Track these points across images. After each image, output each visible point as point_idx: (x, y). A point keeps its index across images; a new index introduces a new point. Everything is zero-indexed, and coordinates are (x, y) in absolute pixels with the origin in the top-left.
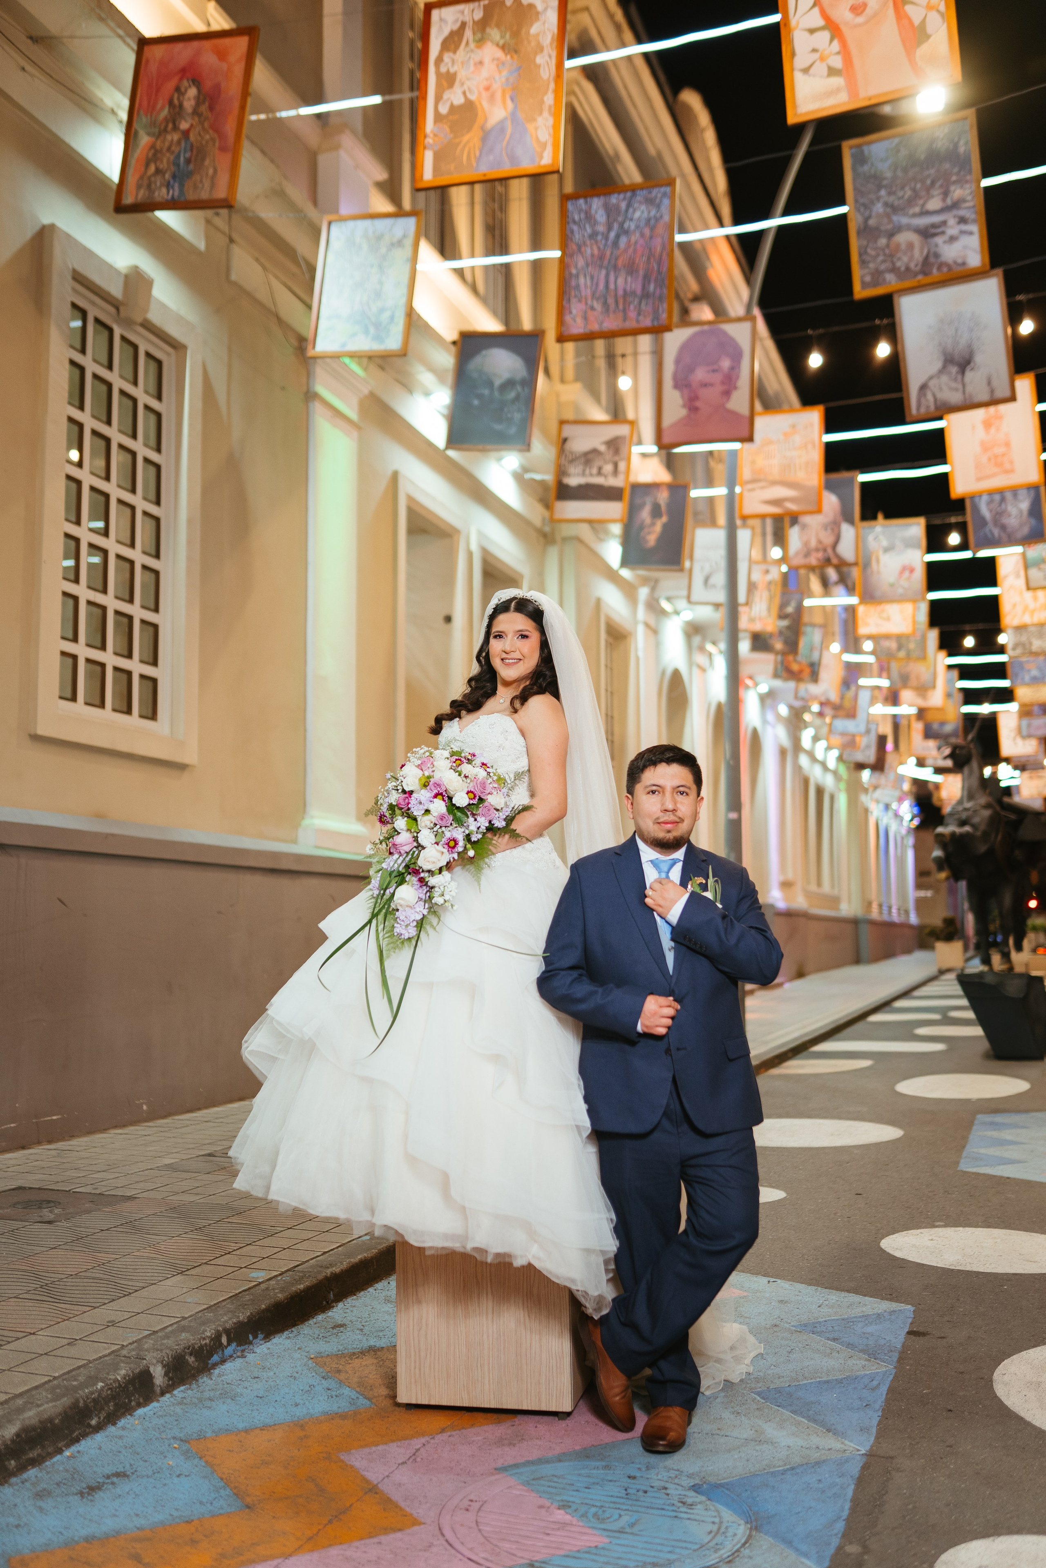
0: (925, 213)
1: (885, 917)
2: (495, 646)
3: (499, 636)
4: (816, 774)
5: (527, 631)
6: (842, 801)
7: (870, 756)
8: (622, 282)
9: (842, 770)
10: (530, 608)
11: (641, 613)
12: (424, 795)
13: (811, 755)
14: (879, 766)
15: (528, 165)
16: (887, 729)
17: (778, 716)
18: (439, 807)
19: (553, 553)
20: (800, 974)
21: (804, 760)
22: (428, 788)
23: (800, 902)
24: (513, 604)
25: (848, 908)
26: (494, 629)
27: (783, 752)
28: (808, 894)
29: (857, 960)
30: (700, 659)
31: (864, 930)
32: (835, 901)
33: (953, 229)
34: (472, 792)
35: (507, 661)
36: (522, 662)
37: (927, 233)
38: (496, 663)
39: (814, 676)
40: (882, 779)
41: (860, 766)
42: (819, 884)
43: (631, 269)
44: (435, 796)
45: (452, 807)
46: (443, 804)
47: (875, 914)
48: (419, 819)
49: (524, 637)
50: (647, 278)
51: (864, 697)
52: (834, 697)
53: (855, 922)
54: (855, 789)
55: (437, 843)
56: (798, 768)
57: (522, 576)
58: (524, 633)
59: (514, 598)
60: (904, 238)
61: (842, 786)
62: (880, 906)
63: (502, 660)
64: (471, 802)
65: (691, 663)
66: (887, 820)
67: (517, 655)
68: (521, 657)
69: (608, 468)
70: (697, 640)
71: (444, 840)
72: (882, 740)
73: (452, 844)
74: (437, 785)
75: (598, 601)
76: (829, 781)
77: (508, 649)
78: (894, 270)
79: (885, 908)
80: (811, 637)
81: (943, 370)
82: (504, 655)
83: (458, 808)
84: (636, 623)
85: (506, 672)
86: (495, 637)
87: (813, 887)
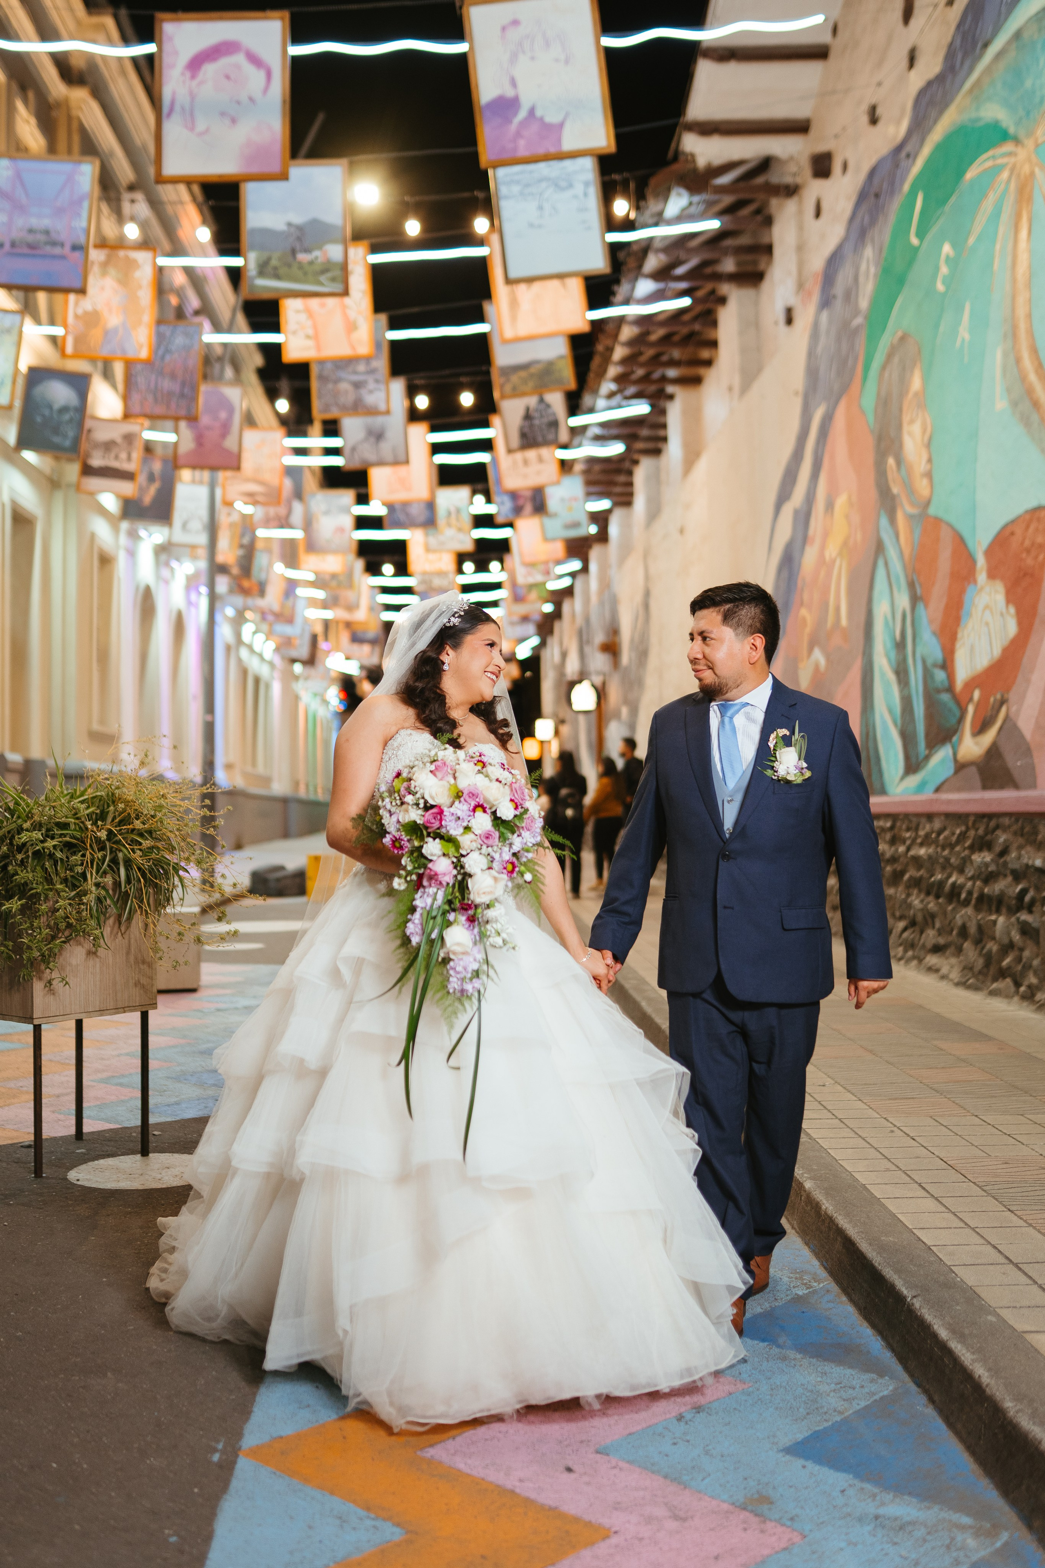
0: (355, 372)
1: (312, 797)
4: (255, 666)
6: (276, 688)
7: (303, 652)
8: (167, 384)
9: (278, 661)
11: (123, 539)
13: (250, 648)
14: (311, 661)
15: (131, 354)
16: (319, 629)
17: (226, 617)
19: (59, 496)
20: (239, 847)
21: (244, 653)
23: (239, 782)
25: (279, 788)
27: (228, 648)
28: (245, 775)
29: (286, 835)
30: (165, 572)
31: (294, 808)
32: (266, 781)
33: (371, 385)
37: (357, 385)
39: (262, 592)
40: (311, 671)
41: (294, 661)
42: (254, 763)
43: (173, 376)
47: (302, 793)
50: (183, 384)
51: (300, 604)
52: (276, 607)
53: (285, 801)
54: (289, 678)
56: (240, 661)
57: (36, 518)
60: (344, 386)
61: (276, 674)
62: (307, 786)
65: (158, 577)
66: (315, 705)
69: (123, 455)
70: (163, 557)
72: (314, 639)
75: (93, 536)
76: (264, 671)
78: (337, 405)
79: (311, 788)
80: (261, 560)
81: (366, 439)
84: (118, 547)
87: (249, 769)
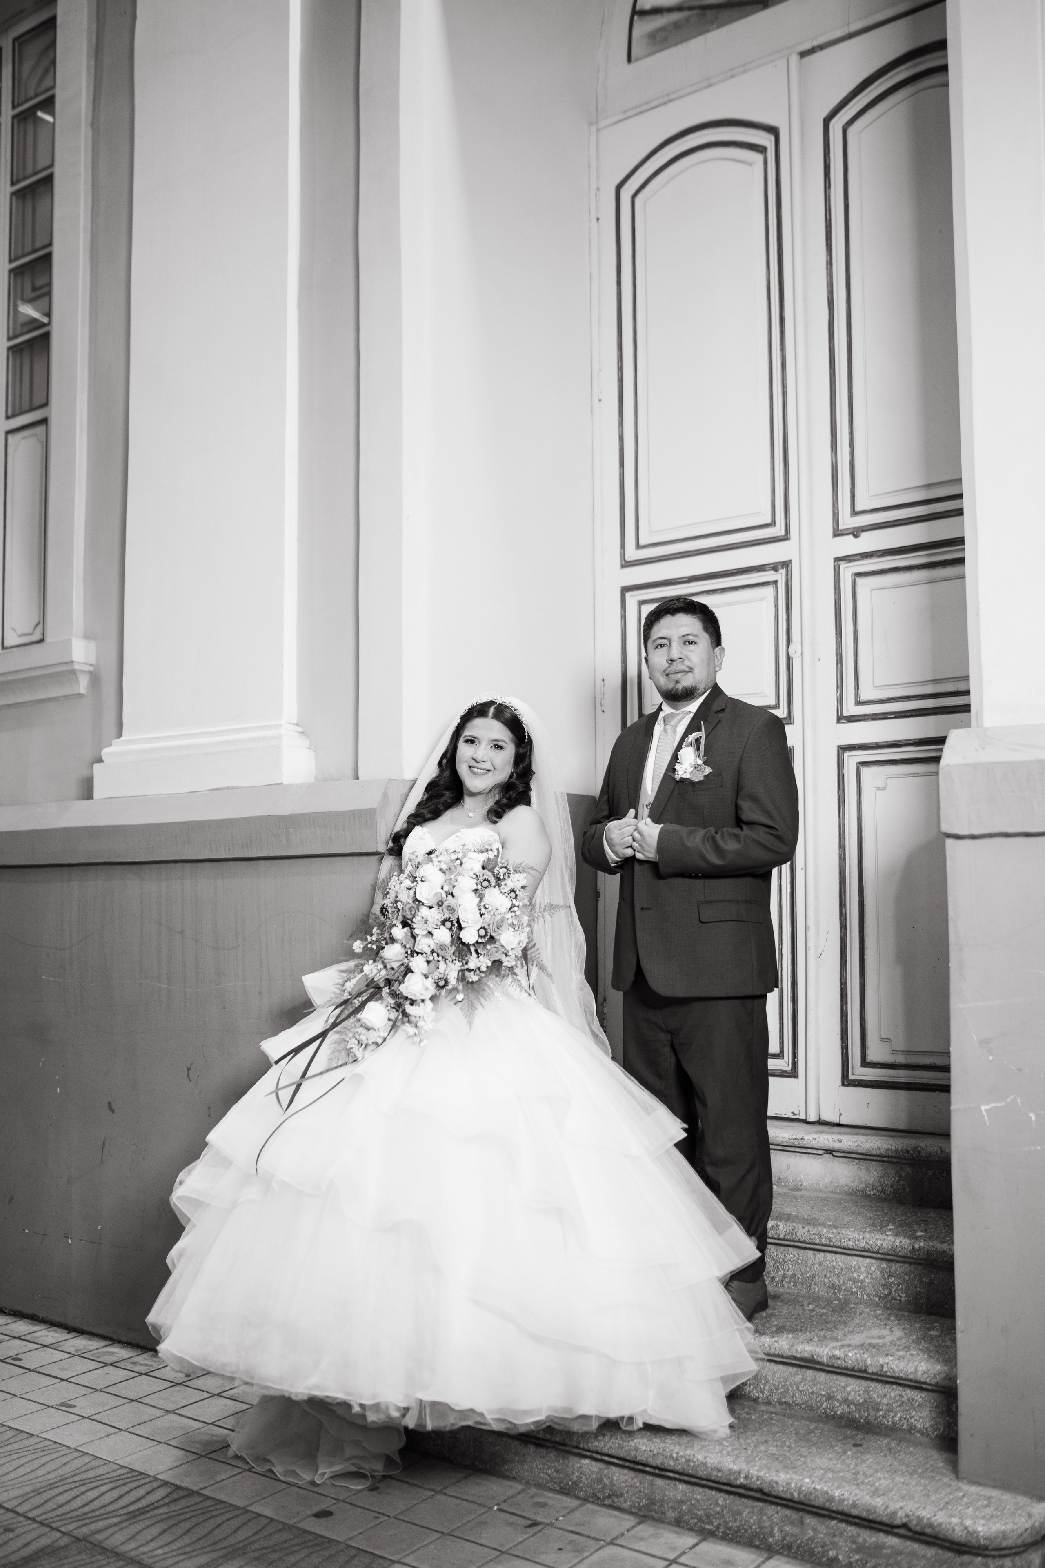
2: (464, 751)
3: (471, 741)
5: (503, 741)
10: (508, 715)
12: (435, 916)
18: (444, 935)
22: (441, 908)
24: (492, 710)
26: (467, 732)
34: (485, 929)
35: (476, 770)
36: (491, 773)
38: (463, 770)
44: (443, 923)
45: (458, 941)
46: (449, 933)
48: (418, 939)
49: (498, 747)
55: (426, 977)
58: (499, 743)
59: (492, 703)
63: (470, 767)
64: (480, 941)
67: (488, 766)
68: (492, 769)
71: (436, 975)
73: (442, 983)
74: (451, 909)
77: (479, 758)
82: (473, 763)
83: (463, 944)
85: (472, 782)
86: (467, 741)
